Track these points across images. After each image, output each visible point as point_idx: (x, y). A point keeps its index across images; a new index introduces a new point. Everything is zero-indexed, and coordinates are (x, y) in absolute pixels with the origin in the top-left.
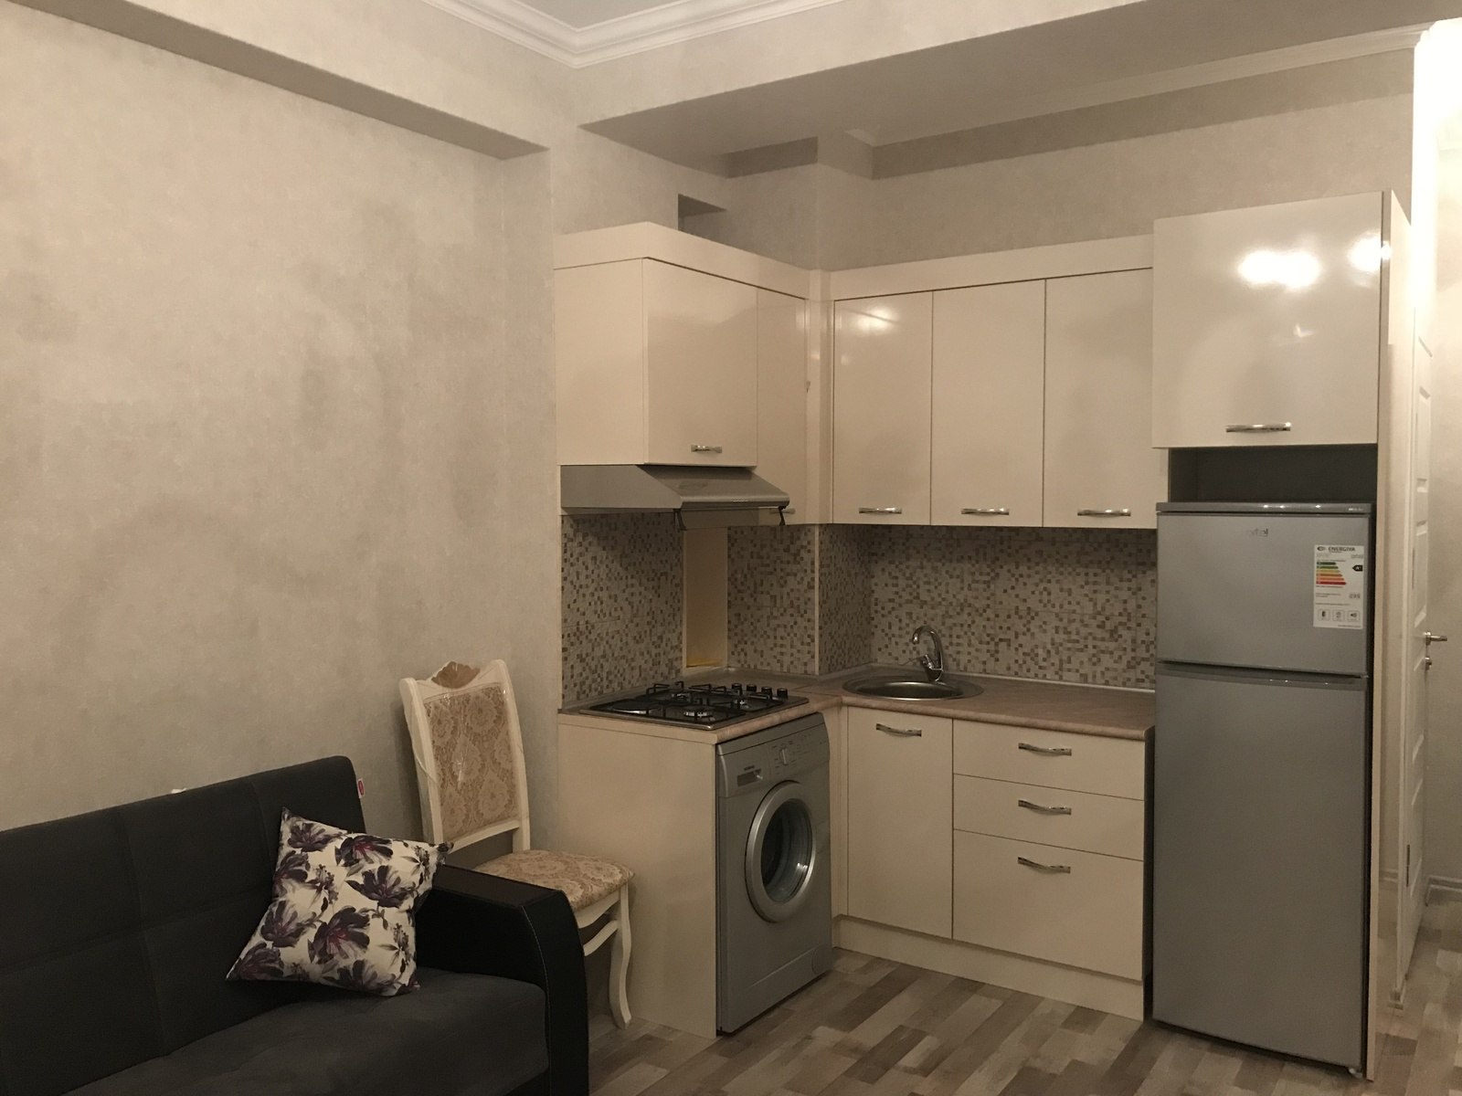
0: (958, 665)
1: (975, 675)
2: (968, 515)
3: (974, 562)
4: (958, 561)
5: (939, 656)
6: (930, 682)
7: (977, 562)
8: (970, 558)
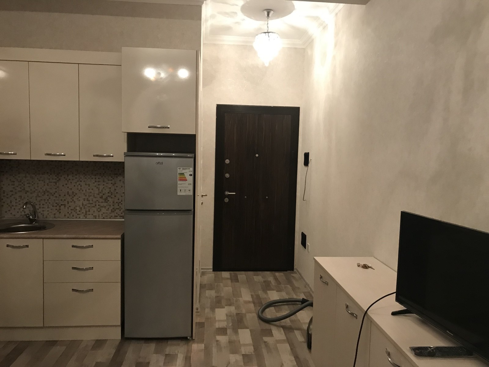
0: (43, 216)
1: (50, 219)
2: (47, 156)
3: (49, 174)
4: (42, 174)
5: (35, 213)
6: (31, 224)
7: (51, 174)
8: (48, 173)
